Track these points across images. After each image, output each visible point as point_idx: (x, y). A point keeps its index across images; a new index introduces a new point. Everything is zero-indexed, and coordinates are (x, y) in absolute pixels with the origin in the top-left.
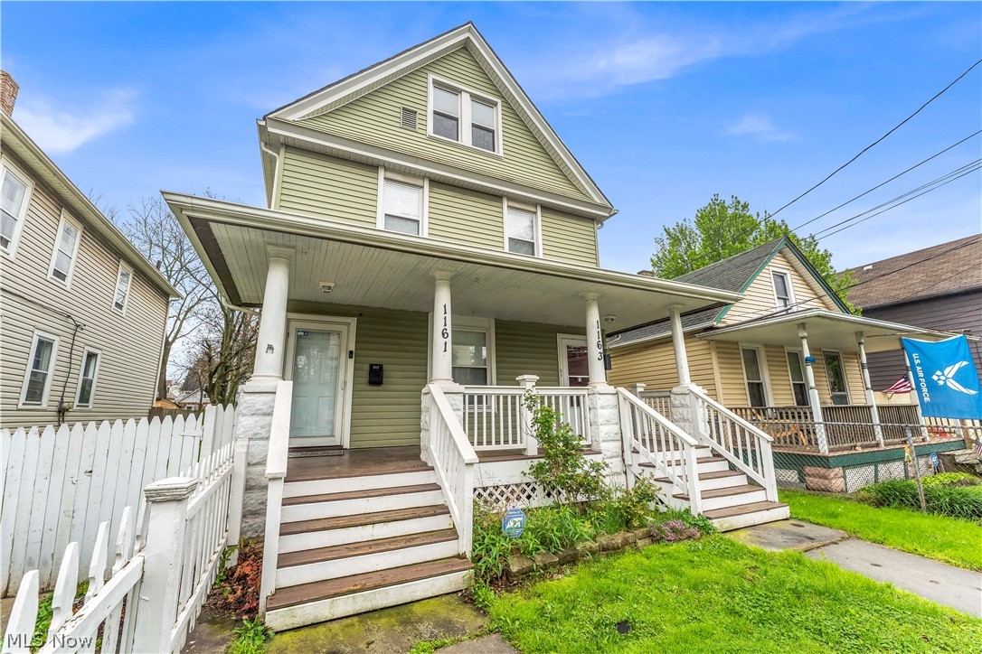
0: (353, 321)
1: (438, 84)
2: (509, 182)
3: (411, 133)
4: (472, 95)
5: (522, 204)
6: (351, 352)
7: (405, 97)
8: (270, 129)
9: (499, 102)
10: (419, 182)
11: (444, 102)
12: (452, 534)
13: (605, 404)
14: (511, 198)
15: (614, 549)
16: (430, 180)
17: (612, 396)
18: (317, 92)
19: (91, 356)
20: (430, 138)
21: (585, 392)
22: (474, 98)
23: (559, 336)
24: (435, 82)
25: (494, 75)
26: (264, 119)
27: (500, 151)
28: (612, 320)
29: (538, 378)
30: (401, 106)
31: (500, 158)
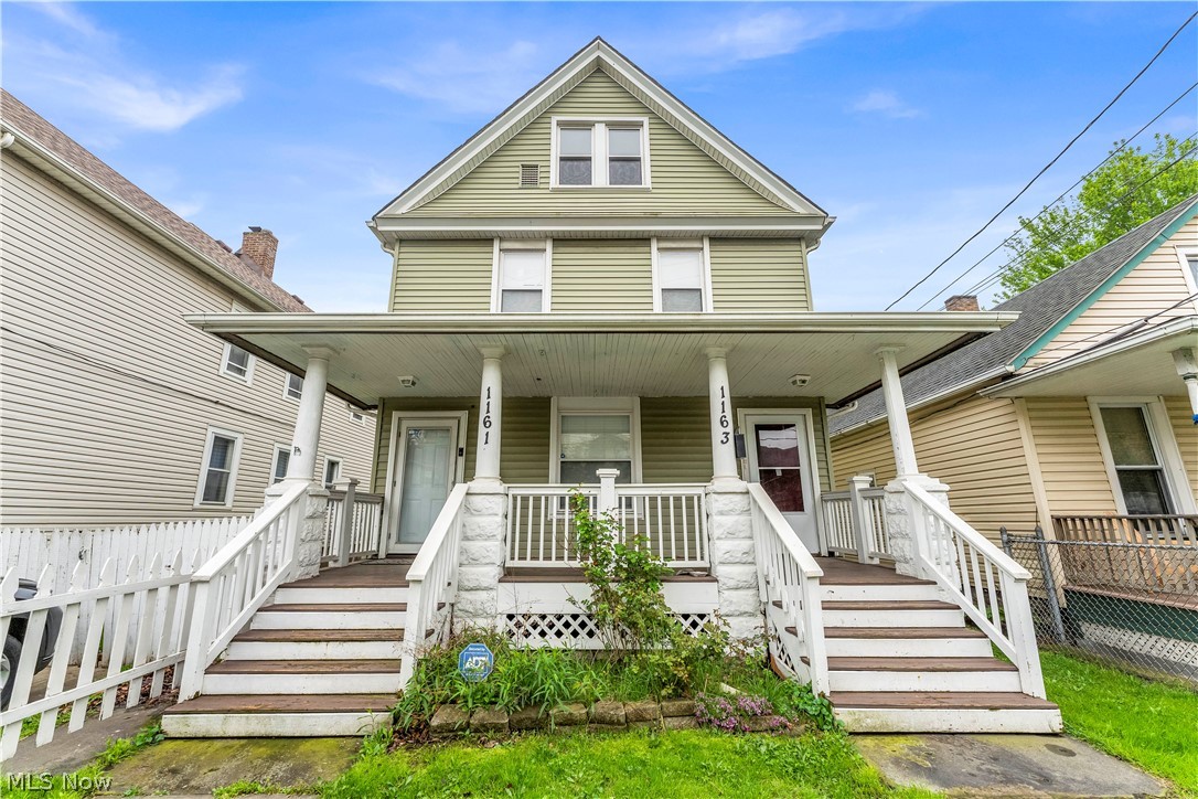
0: (464, 415)
1: (563, 125)
2: (655, 218)
3: (533, 191)
4: (608, 124)
5: (678, 241)
6: (461, 450)
7: (525, 153)
8: (380, 228)
9: (645, 120)
10: (540, 245)
11: (574, 143)
12: (392, 666)
13: (727, 508)
14: (661, 237)
15: (612, 723)
16: (554, 240)
17: (739, 497)
18: (423, 177)
19: (332, 464)
20: (556, 191)
21: (701, 491)
22: (612, 126)
23: (740, 412)
24: (560, 124)
25: (636, 89)
26: (373, 219)
27: (647, 182)
28: (804, 382)
29: (618, 472)
30: (519, 164)
31: (646, 191)
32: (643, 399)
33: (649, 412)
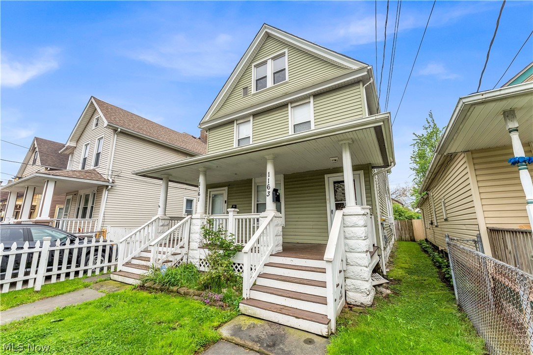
0: (226, 188)
1: (256, 66)
3: (246, 98)
4: (272, 59)
5: (300, 101)
6: (226, 201)
7: (243, 84)
9: (287, 50)
11: (261, 72)
14: (292, 102)
16: (253, 115)
20: (254, 95)
22: (274, 59)
23: (326, 176)
27: (287, 78)
28: (336, 160)
30: (242, 88)
31: (287, 83)
32: (284, 175)
33: (288, 180)
